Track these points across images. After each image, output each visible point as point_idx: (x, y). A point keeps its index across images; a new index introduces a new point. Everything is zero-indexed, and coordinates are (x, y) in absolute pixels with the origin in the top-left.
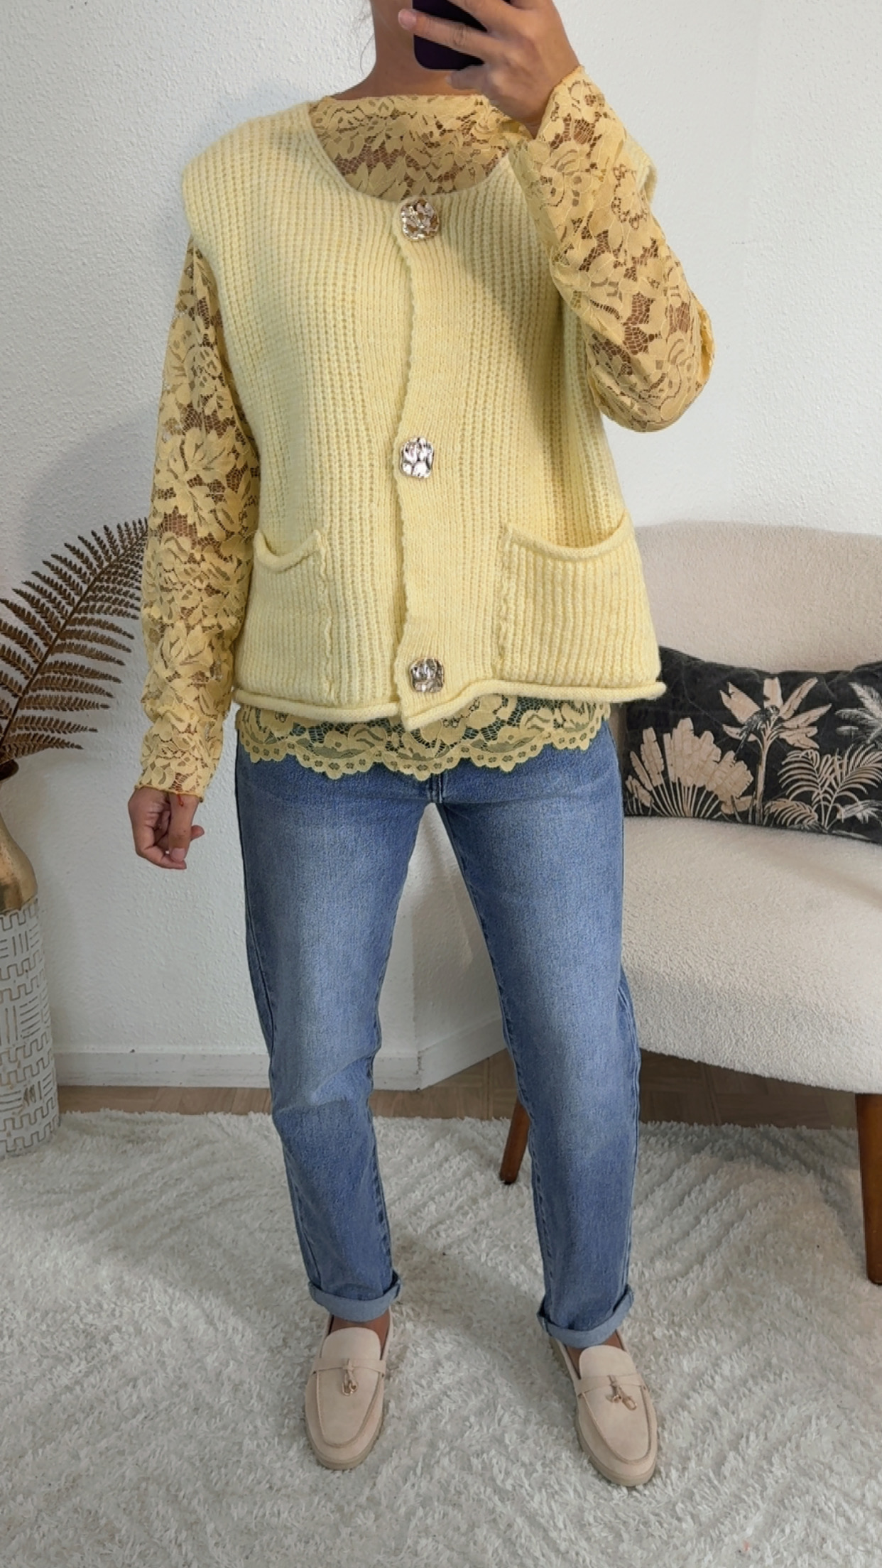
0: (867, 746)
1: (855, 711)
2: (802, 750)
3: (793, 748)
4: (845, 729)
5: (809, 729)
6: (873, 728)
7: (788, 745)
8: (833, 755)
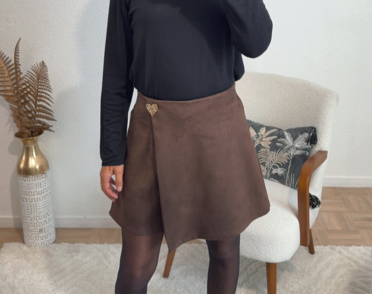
0: (284, 150)
1: (283, 139)
2: (265, 148)
3: (263, 147)
4: (278, 144)
5: (269, 142)
6: (287, 145)
7: (262, 146)
8: (274, 151)
